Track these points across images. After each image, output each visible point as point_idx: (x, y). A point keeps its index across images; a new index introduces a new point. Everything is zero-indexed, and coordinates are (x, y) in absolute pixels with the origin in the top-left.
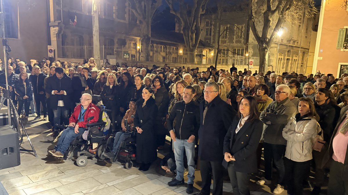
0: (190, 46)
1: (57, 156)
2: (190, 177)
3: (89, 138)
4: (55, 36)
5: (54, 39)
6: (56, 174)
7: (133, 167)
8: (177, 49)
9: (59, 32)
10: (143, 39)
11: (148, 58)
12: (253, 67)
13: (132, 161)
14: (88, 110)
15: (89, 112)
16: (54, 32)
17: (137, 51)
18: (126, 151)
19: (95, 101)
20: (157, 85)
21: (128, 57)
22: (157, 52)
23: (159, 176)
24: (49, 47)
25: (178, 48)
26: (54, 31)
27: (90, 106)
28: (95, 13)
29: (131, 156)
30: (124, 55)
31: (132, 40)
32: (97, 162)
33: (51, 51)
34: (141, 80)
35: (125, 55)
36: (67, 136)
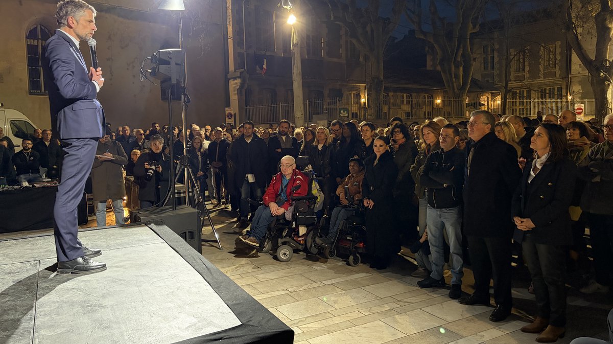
0: (454, 90)
1: (251, 243)
2: (454, 272)
3: (294, 218)
4: (236, 92)
5: (234, 97)
6: (249, 269)
7: (361, 265)
8: (432, 98)
9: (242, 85)
10: (371, 86)
11: (379, 114)
12: (583, 118)
13: (358, 253)
14: (293, 180)
15: (294, 182)
16: (234, 87)
17: (361, 107)
18: (348, 238)
19: (300, 167)
20: (397, 138)
21: (346, 115)
22: (394, 105)
23: (402, 277)
24: (228, 110)
25: (432, 96)
26: (234, 84)
27: (294, 173)
28: (295, 47)
29: (357, 245)
30: (340, 113)
31: (352, 89)
32: (305, 257)
33: (230, 116)
34: (370, 131)
35: (342, 111)
36: (263, 215)
